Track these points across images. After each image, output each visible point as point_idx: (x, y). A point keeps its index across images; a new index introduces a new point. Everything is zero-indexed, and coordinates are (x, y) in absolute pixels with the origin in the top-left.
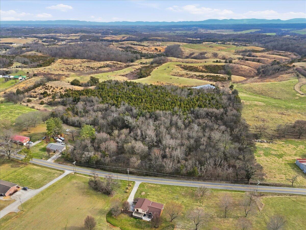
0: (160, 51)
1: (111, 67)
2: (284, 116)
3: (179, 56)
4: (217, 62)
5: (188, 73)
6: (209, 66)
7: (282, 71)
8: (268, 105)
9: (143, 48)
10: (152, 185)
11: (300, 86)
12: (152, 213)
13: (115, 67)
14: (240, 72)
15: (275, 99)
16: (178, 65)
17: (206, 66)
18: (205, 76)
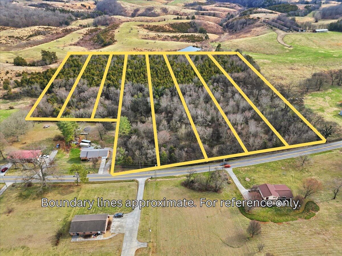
0: (89, 7)
1: (45, 35)
2: (294, 71)
3: (123, 13)
4: (178, 18)
5: (159, 34)
6: (174, 24)
7: (249, 24)
8: (274, 62)
9: (65, 5)
10: (246, 168)
11: (282, 38)
12: (285, 197)
13: (49, 33)
14: (209, 29)
15: (267, 54)
16: (140, 26)
17: (171, 24)
18: (179, 37)
